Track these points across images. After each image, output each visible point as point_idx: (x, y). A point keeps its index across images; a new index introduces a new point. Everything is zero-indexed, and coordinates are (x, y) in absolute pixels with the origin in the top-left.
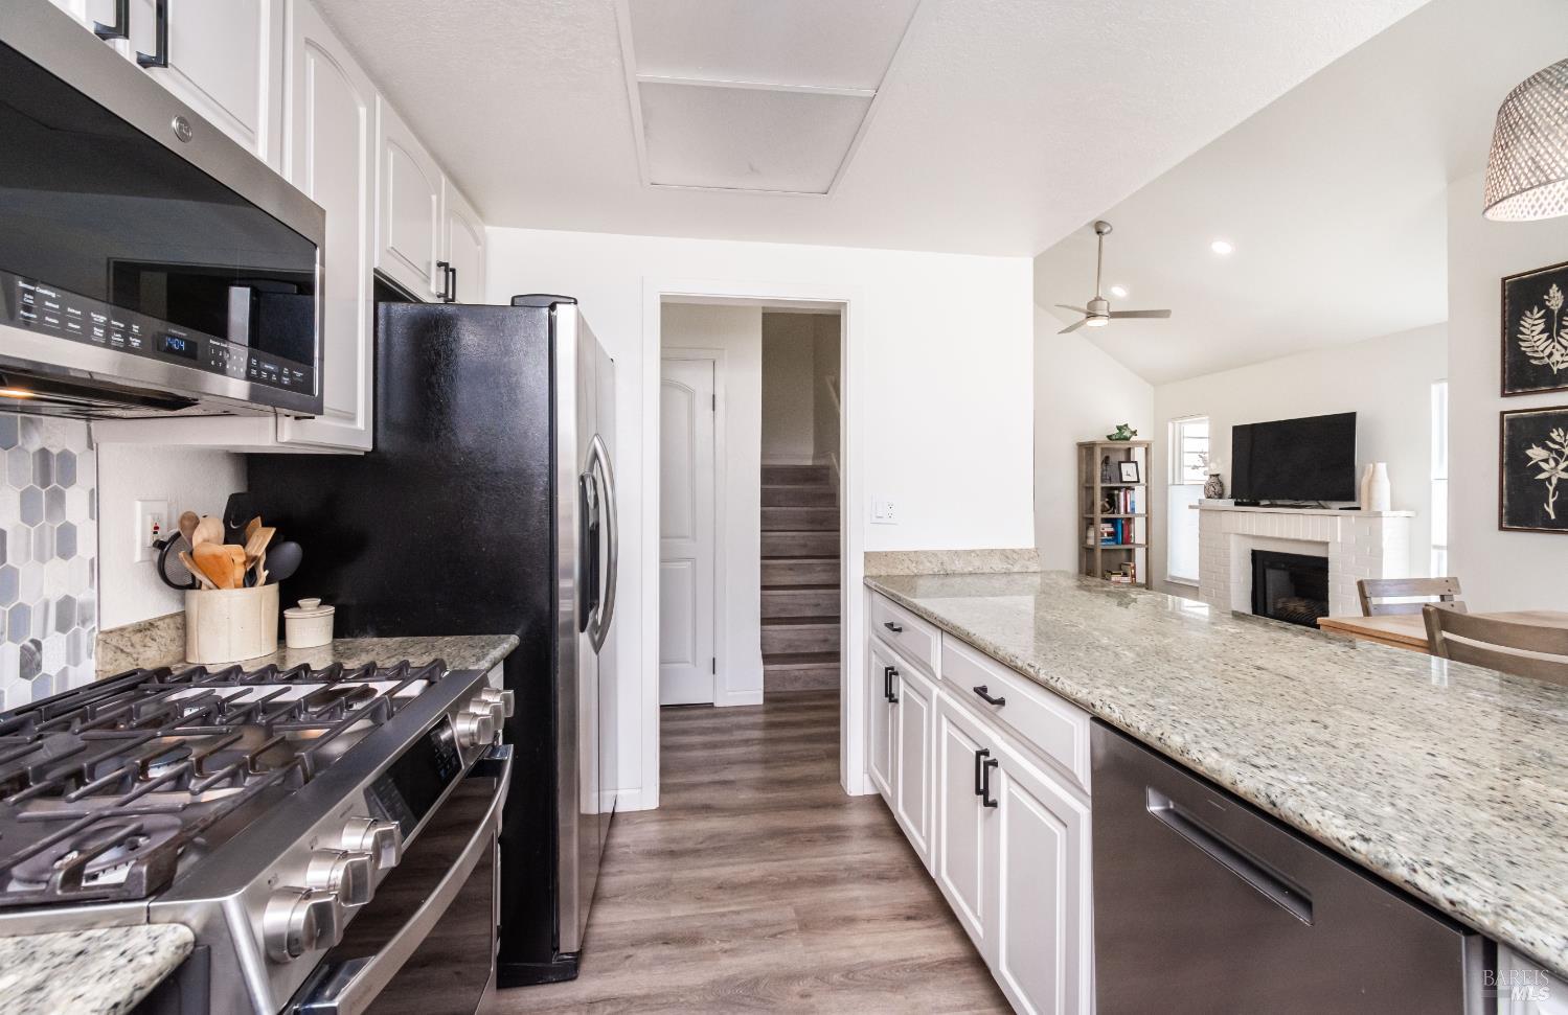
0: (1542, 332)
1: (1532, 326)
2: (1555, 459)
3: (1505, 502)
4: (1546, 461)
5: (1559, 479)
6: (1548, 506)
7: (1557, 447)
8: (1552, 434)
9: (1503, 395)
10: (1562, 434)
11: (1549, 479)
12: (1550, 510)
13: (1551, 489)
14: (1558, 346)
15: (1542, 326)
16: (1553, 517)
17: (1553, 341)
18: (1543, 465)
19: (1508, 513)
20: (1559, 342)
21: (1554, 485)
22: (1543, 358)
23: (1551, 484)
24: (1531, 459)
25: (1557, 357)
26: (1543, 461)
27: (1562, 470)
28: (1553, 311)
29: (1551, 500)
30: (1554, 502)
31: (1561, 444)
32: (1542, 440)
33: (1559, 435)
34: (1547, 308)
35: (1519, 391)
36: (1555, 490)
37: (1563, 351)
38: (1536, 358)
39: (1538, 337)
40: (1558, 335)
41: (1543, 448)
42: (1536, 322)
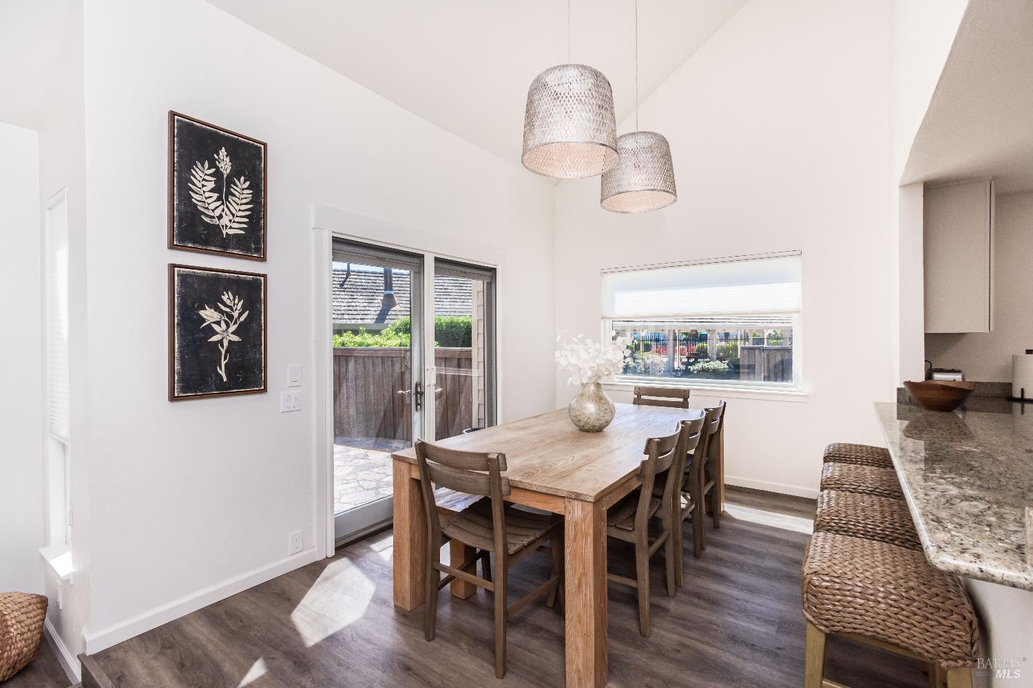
0: (211, 191)
1: (203, 180)
2: (226, 322)
3: (177, 367)
4: (218, 323)
5: (230, 341)
6: (221, 369)
7: (227, 310)
8: (223, 297)
9: (172, 246)
10: (232, 298)
11: (221, 342)
12: (222, 373)
13: (223, 351)
14: (226, 209)
15: (211, 185)
16: (225, 380)
17: (223, 204)
18: (215, 327)
19: (181, 380)
20: (227, 207)
21: (225, 348)
22: (213, 217)
23: (223, 347)
24: (204, 320)
25: (225, 221)
26: (214, 323)
27: (232, 333)
28: (222, 174)
29: (223, 363)
30: (226, 365)
31: (231, 308)
32: (215, 303)
33: (229, 298)
34: (218, 168)
35: (190, 245)
36: (227, 352)
37: (231, 217)
38: (207, 216)
39: (207, 194)
40: (227, 199)
41: (215, 310)
42: (207, 178)
